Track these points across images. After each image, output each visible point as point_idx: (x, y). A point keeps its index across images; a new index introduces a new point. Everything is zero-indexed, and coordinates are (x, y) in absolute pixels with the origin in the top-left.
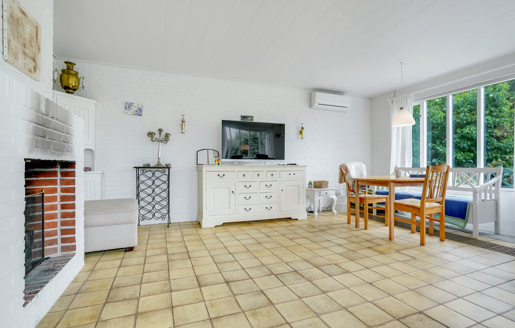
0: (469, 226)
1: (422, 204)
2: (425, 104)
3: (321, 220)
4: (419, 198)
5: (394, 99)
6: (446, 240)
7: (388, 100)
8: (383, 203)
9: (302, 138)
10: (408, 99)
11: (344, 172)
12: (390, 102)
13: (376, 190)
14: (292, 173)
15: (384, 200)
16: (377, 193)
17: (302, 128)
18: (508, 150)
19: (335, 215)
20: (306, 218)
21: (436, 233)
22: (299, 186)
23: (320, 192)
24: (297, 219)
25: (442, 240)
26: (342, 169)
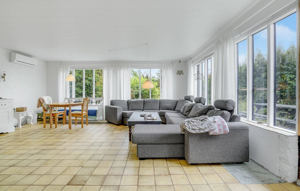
0: (97, 118)
1: (82, 112)
2: (74, 71)
3: (24, 130)
4: (81, 111)
5: (61, 66)
6: (88, 124)
7: (57, 65)
8: (62, 115)
9: (4, 81)
10: (68, 68)
11: (42, 101)
12: (58, 67)
13: (58, 110)
14: (3, 104)
15: (63, 113)
16: (59, 111)
17: (4, 74)
18: (97, 90)
19: (32, 125)
20: (14, 131)
21: (85, 123)
22: (8, 112)
23: (23, 114)
24: (8, 133)
25: (87, 125)
26: (41, 100)
